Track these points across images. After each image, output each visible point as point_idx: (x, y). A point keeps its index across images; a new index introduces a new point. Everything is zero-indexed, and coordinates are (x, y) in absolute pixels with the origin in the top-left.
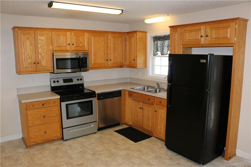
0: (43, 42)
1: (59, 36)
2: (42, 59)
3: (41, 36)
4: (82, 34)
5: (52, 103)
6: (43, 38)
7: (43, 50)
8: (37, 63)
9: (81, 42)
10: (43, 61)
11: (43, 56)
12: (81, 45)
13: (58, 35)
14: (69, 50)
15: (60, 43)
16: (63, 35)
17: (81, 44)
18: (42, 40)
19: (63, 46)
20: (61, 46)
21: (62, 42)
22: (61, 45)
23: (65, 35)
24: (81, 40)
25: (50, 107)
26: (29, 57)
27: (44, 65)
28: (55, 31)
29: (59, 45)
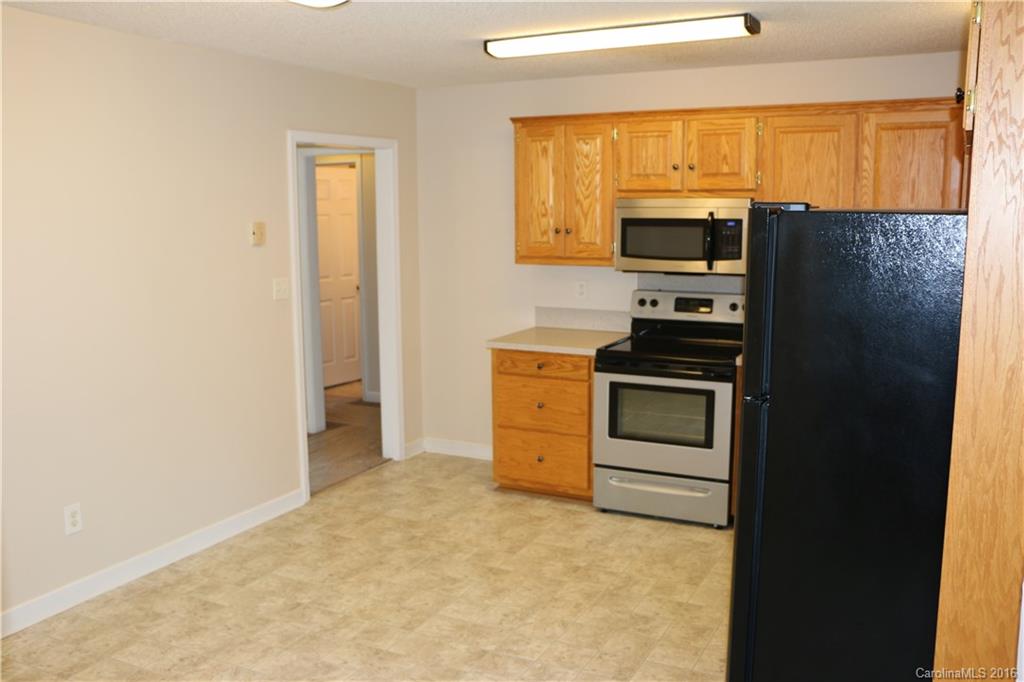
0: (587, 163)
1: (643, 137)
2: (582, 220)
3: (584, 140)
4: (732, 124)
5: (569, 366)
6: (588, 147)
7: (587, 189)
8: (564, 231)
9: (725, 157)
10: (585, 226)
11: (586, 211)
12: (725, 169)
13: (641, 134)
14: (679, 187)
15: (644, 163)
16: (656, 134)
17: (727, 164)
18: (587, 156)
19: (654, 175)
20: (647, 176)
21: (652, 158)
22: (649, 171)
23: (664, 135)
24: (725, 149)
25: (562, 378)
26: (544, 211)
27: (587, 240)
28: (631, 119)
29: (641, 171)
